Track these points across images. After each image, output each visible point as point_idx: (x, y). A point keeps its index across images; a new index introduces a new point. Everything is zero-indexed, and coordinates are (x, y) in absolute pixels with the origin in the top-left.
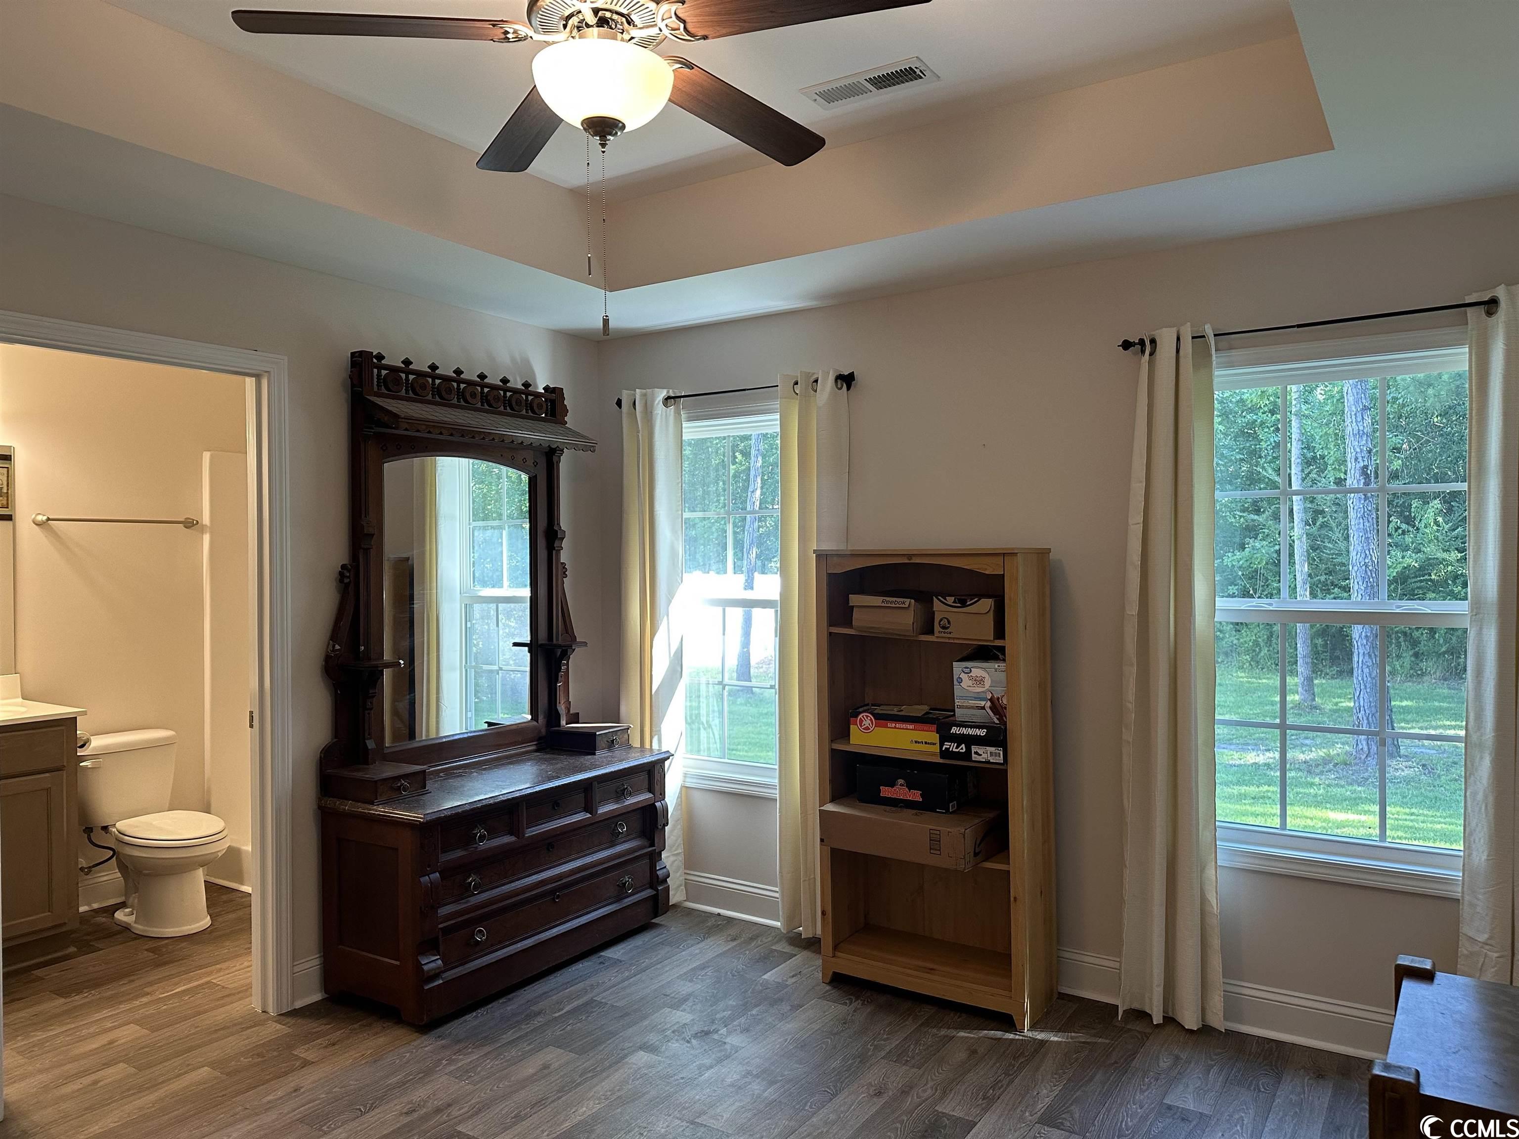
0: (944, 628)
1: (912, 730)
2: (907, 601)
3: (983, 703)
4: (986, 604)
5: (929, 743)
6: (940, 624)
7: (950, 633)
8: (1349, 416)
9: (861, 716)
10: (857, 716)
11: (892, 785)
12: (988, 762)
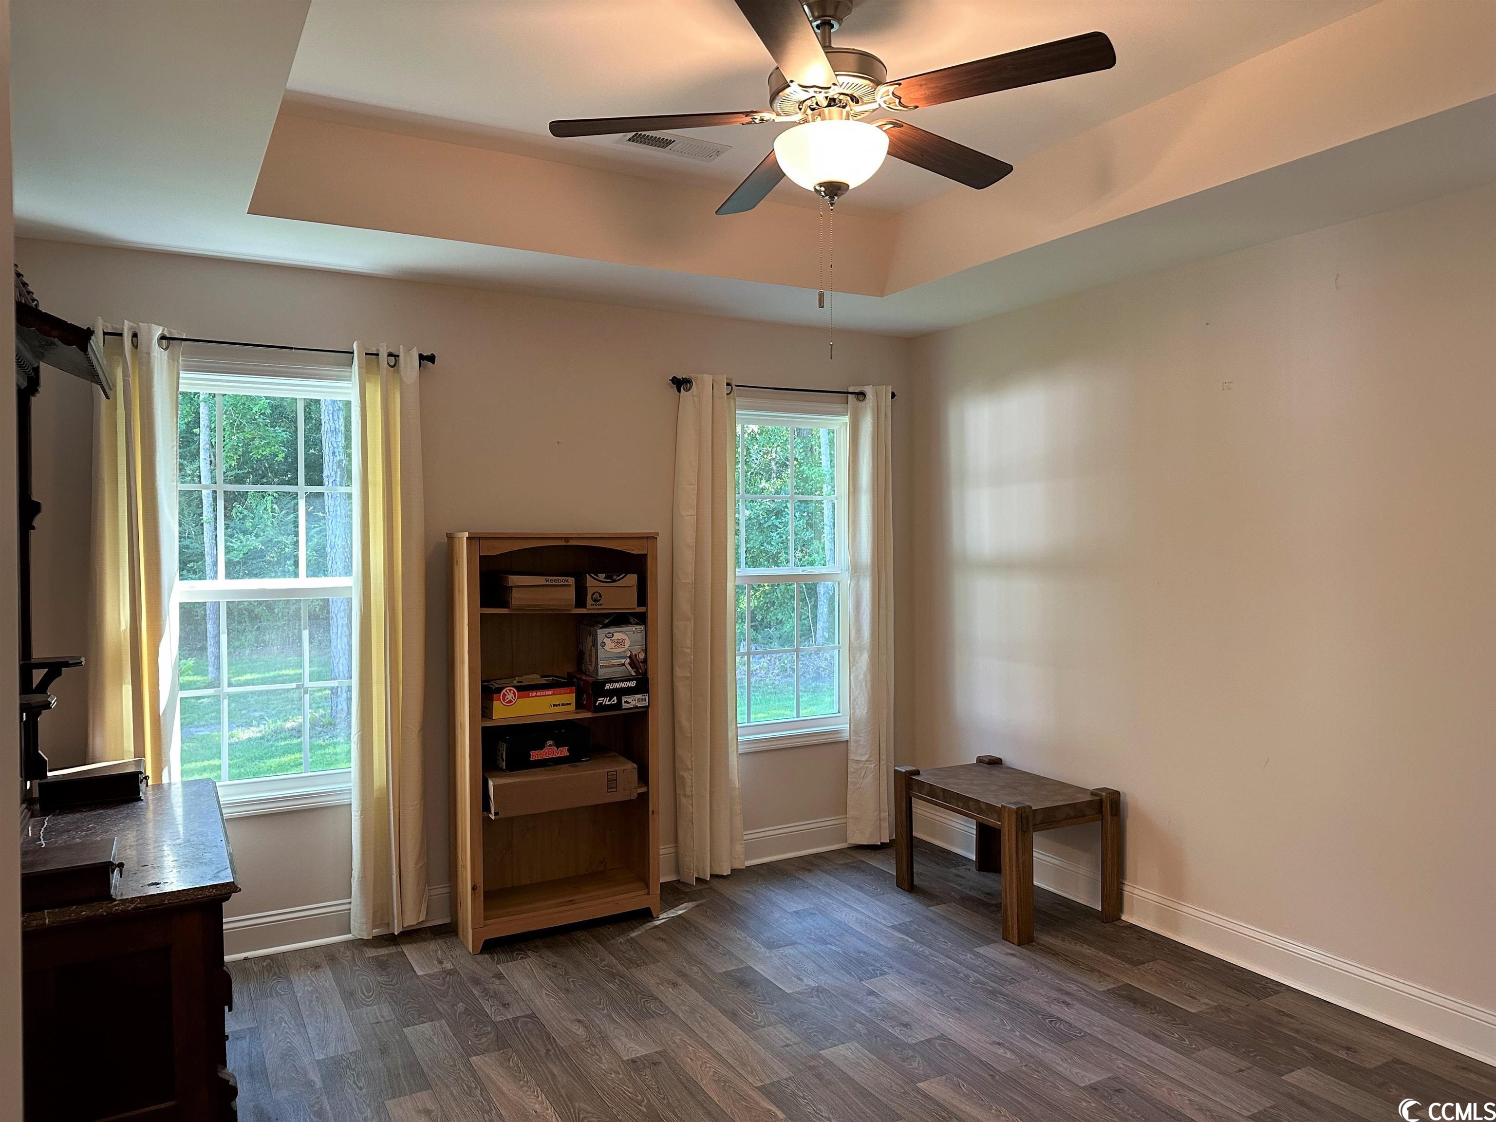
0: (596, 600)
1: (551, 695)
2: (569, 578)
3: (623, 661)
4: (632, 579)
5: (565, 705)
6: (592, 598)
7: (601, 605)
8: (326, 414)
9: (504, 691)
10: (500, 693)
11: (541, 747)
12: (636, 707)
